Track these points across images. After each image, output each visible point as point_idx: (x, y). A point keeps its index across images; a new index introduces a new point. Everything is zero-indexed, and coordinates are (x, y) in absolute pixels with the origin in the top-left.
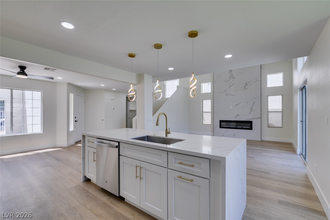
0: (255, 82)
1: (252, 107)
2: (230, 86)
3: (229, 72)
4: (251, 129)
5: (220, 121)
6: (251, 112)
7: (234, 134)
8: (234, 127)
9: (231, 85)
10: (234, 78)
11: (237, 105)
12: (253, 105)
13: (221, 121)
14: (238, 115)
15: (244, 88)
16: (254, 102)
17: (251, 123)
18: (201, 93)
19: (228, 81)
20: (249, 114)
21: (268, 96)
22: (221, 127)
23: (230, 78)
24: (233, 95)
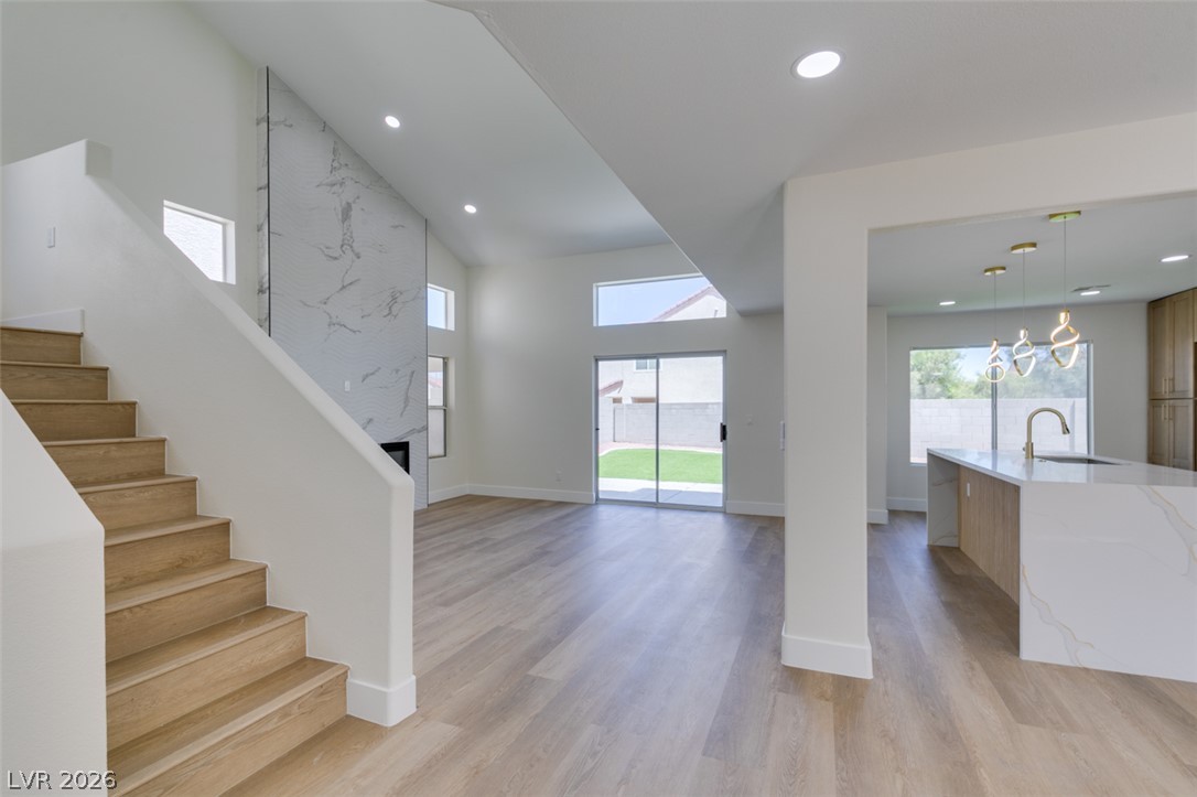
1: (408, 389)
2: (344, 287)
10: (358, 256)
11: (367, 376)
14: (370, 420)
16: (413, 373)
17: (405, 447)
19: (336, 258)
20: (402, 414)
23: (342, 246)
24: (354, 332)
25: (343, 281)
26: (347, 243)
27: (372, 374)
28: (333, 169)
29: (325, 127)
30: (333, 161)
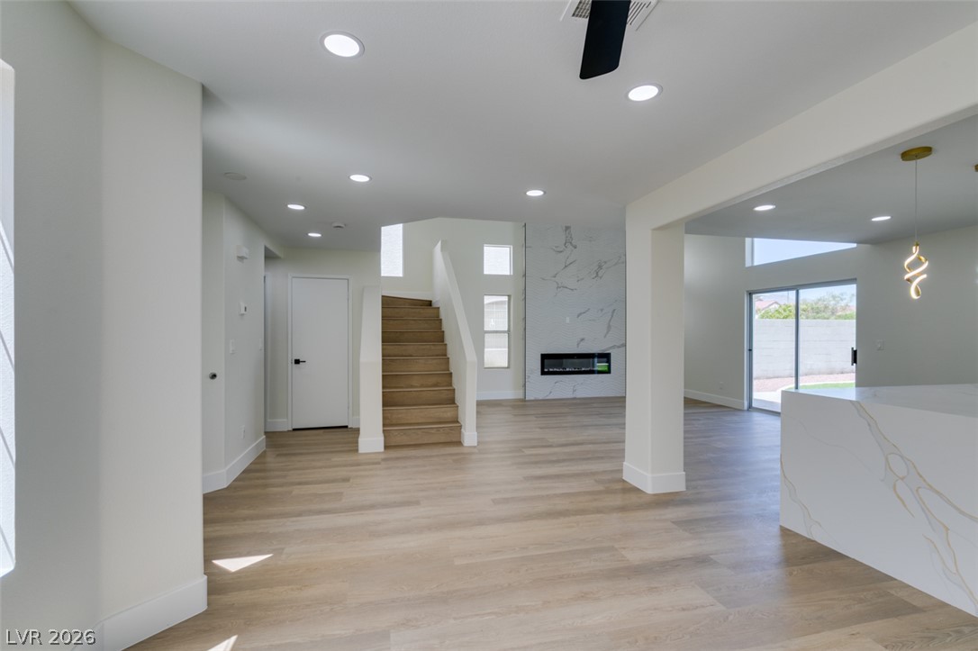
0: (615, 264)
1: (610, 321)
2: (566, 266)
4: (608, 372)
5: (542, 355)
6: (607, 333)
7: (574, 387)
9: (568, 263)
10: (575, 248)
11: (581, 314)
12: (612, 316)
13: (544, 357)
14: (582, 340)
15: (595, 275)
16: (615, 310)
18: (485, 272)
19: (561, 252)
20: (605, 337)
22: (543, 373)
23: (565, 244)
24: (572, 290)
25: (565, 263)
26: (568, 242)
27: (584, 313)
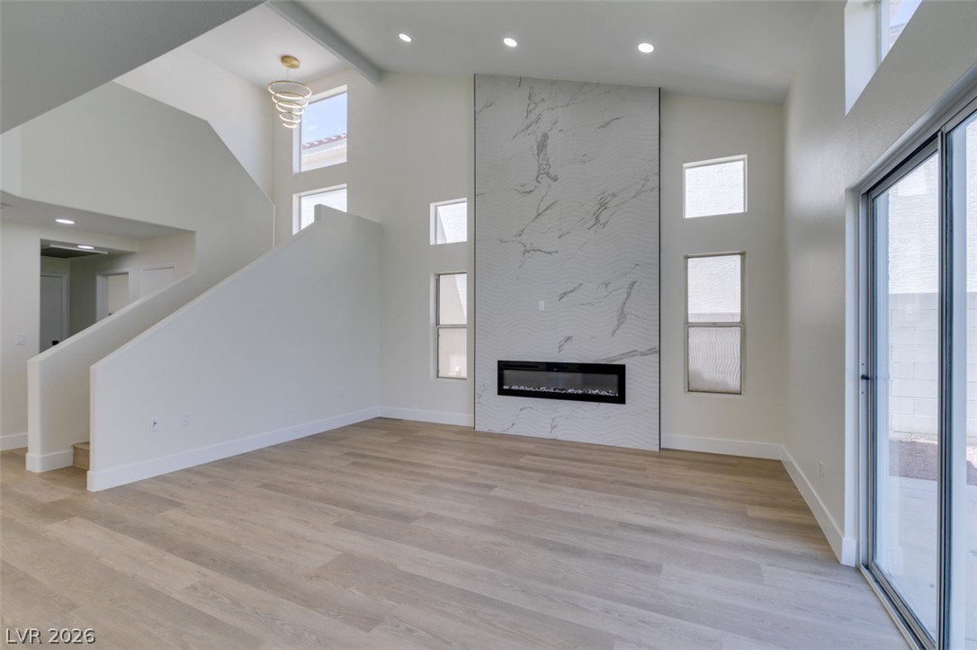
0: (637, 194)
1: (625, 303)
2: (539, 215)
3: (536, 152)
4: (620, 399)
5: (500, 363)
6: (619, 325)
7: (553, 419)
8: (552, 390)
9: (542, 209)
10: (556, 180)
11: (565, 294)
12: (629, 294)
13: (503, 366)
14: (568, 339)
15: (593, 222)
16: (633, 283)
17: (619, 371)
18: (432, 243)
19: (531, 191)
20: (614, 333)
21: (687, 258)
22: (501, 392)
23: (537, 177)
24: (550, 253)
25: (538, 209)
26: (545, 173)
27: (571, 292)
28: (529, 112)
29: (521, 81)
30: (529, 105)
